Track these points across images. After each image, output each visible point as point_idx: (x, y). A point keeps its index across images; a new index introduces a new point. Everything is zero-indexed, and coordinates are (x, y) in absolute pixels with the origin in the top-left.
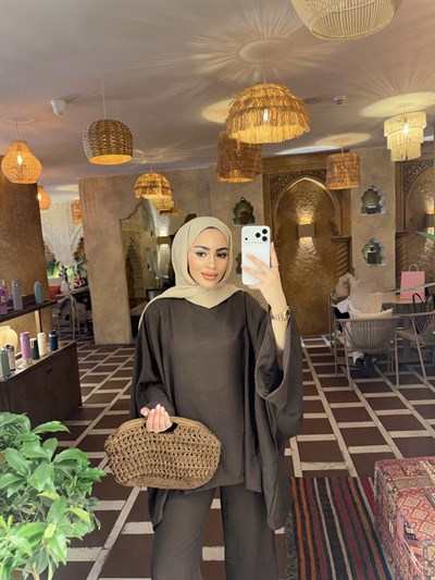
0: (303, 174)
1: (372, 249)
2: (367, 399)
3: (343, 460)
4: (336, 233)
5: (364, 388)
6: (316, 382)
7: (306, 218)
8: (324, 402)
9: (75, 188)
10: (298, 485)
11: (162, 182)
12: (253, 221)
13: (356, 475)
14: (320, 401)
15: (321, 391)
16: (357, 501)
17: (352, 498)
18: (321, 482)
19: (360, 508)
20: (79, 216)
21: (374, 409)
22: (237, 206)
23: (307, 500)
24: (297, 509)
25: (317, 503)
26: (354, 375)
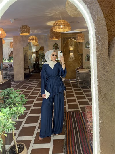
0: (71, 38)
2: (85, 94)
3: (78, 108)
4: (79, 53)
5: (85, 91)
6: (73, 90)
7: (71, 49)
8: (75, 95)
9: (12, 38)
10: (67, 114)
11: (36, 38)
12: (58, 49)
13: (81, 111)
15: (74, 92)
16: (81, 117)
18: (73, 113)
19: (82, 119)
20: (12, 46)
21: (87, 96)
22: (54, 45)
23: (69, 117)
24: (67, 119)
26: (82, 88)
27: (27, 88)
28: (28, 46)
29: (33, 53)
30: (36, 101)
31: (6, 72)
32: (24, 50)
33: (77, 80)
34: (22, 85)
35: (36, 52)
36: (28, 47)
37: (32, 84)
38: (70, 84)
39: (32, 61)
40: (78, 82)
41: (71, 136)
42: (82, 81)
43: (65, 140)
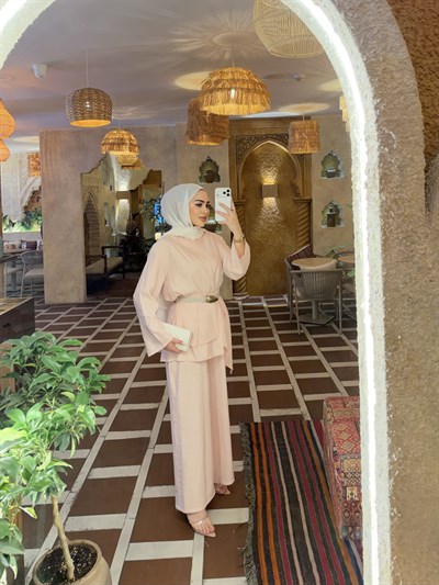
0: (267, 137)
1: (331, 210)
2: (323, 352)
3: (298, 406)
4: (297, 195)
5: (320, 343)
6: (276, 338)
7: (269, 179)
8: (283, 355)
9: (36, 139)
10: (256, 429)
11: (130, 139)
12: (219, 180)
13: (308, 417)
14: (279, 355)
15: (280, 346)
17: (305, 438)
18: (278, 425)
19: (311, 446)
20: (36, 169)
21: (329, 362)
22: (203, 164)
23: (265, 440)
24: (255, 448)
25: (273, 444)
26: (311, 331)
27: (97, 331)
28: (100, 167)
29: (121, 195)
30: (134, 381)
31: (14, 269)
32: (86, 184)
33: (291, 298)
34: (78, 319)
35: (131, 191)
36: (100, 173)
37: (115, 318)
38: (264, 314)
39: (115, 228)
40: (297, 308)
41: (273, 512)
42: (309, 304)
43: (251, 529)
